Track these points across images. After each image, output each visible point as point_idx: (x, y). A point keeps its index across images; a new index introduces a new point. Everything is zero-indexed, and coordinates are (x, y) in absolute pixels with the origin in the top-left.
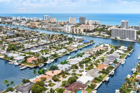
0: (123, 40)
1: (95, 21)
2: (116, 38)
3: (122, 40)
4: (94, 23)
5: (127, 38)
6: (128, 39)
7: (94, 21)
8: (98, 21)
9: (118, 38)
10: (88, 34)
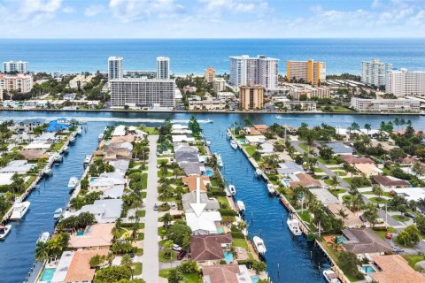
0: (149, 110)
1: (12, 62)
2: (127, 107)
3: (143, 109)
4: (8, 70)
5: (155, 105)
6: (158, 105)
7: (8, 63)
8: (21, 62)
9: (133, 106)
10: (29, 105)
